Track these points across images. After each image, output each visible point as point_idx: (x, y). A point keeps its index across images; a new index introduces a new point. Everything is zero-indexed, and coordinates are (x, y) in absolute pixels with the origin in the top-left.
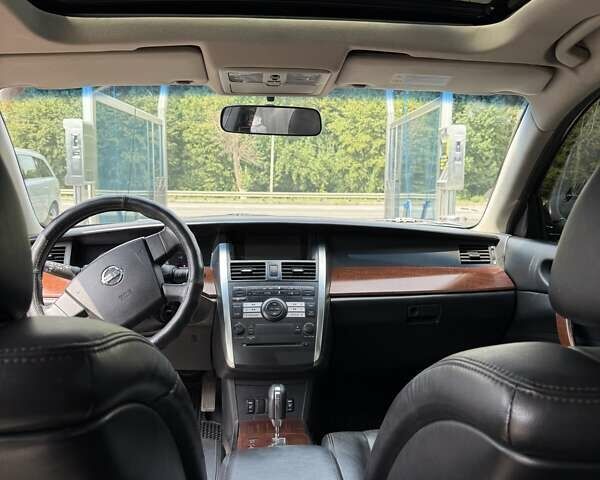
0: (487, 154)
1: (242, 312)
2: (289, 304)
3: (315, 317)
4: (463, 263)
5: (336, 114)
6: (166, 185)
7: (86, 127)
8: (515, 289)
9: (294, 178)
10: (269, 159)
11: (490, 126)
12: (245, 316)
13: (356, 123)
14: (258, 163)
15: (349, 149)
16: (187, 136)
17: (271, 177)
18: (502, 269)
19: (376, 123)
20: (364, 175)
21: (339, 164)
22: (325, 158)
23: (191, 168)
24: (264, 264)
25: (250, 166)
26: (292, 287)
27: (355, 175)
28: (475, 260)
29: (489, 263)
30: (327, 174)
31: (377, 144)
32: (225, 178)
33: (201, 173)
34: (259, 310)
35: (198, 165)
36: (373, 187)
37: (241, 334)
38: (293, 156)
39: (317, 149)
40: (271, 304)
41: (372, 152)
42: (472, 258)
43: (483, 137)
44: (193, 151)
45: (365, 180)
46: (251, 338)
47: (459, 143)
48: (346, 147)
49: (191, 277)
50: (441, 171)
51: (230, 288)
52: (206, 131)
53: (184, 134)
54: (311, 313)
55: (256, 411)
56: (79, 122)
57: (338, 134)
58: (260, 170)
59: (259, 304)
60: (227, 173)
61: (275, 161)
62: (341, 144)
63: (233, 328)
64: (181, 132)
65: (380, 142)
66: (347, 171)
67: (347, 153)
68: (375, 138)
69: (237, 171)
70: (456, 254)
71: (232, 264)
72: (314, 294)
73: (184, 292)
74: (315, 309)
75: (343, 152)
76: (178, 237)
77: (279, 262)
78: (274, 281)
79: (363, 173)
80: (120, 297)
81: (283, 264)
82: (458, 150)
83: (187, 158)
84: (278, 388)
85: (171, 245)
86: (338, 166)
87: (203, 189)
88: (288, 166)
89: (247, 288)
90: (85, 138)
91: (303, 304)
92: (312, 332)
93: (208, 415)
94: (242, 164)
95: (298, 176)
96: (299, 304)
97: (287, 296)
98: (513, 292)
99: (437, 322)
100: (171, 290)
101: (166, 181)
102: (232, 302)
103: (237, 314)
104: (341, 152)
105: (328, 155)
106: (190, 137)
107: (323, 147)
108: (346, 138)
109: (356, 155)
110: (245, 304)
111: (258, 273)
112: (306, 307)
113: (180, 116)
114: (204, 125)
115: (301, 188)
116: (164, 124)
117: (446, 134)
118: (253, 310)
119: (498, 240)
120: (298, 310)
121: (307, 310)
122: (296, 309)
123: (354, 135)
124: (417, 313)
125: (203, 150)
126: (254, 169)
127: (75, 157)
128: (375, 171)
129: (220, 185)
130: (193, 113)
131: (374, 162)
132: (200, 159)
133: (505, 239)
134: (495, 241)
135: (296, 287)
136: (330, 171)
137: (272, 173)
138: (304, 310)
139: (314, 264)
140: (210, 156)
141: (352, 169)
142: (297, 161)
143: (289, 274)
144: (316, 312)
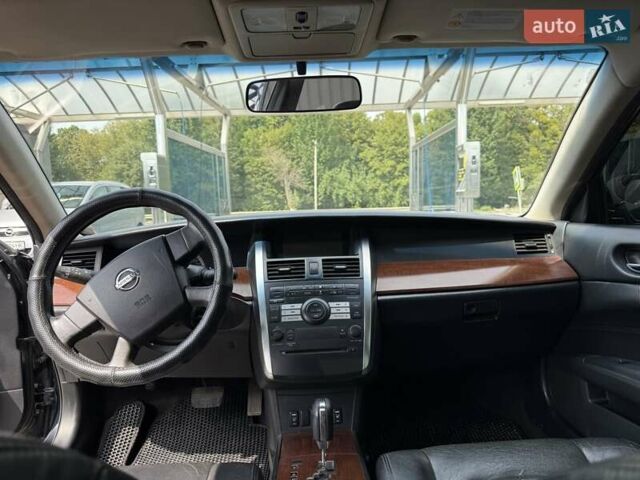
0: (491, 171)
1: (280, 316)
2: (332, 304)
3: (361, 318)
4: (519, 253)
5: (365, 145)
6: (230, 206)
7: (160, 159)
8: (579, 279)
9: (334, 197)
10: (313, 184)
11: (493, 149)
12: (283, 320)
13: (382, 150)
14: (304, 187)
15: (378, 173)
16: (248, 168)
17: (316, 198)
18: (560, 258)
19: (399, 150)
20: (391, 193)
21: (369, 185)
22: (358, 181)
23: (251, 194)
24: (303, 261)
25: (299, 190)
26: (334, 286)
27: (383, 193)
28: (532, 250)
29: (546, 252)
30: (361, 193)
31: (400, 167)
32: (279, 200)
33: (259, 198)
34: (298, 312)
35: (257, 191)
36: (398, 202)
37: (279, 340)
38: (333, 179)
39: (351, 174)
40: (311, 306)
41: (396, 173)
42: (528, 248)
43: (487, 157)
44: (253, 180)
45: (392, 197)
46: (290, 344)
47: (474, 157)
48: (375, 170)
49: (218, 278)
50: (460, 182)
51: (267, 288)
52: (262, 164)
53: (245, 167)
54: (357, 314)
55: (301, 423)
56: (154, 155)
57: (368, 160)
58: (306, 192)
59: (299, 306)
60: (280, 196)
61: (318, 185)
62: (371, 168)
63: (271, 334)
64: (243, 166)
65: (402, 166)
66: (376, 190)
67: (376, 176)
68: (398, 163)
69: (288, 194)
70: (512, 244)
71: (268, 263)
72: (359, 292)
73: (210, 296)
74: (361, 309)
75: (373, 175)
76: (202, 232)
77: (319, 259)
78: (314, 279)
79: (390, 191)
80: (137, 303)
81: (323, 260)
82: (474, 163)
83: (249, 185)
84: (322, 404)
85: (194, 243)
86: (369, 186)
87: (261, 210)
88: (329, 188)
89: (284, 288)
90: (159, 168)
91: (348, 304)
92: (359, 335)
93: (256, 419)
94: (292, 188)
95: (337, 195)
96: (342, 304)
97: (330, 296)
98: (575, 283)
99: (496, 318)
100: (195, 294)
101: (229, 203)
102: (268, 304)
103: (275, 317)
104: (371, 175)
105: (361, 177)
106: (251, 169)
107: (356, 172)
108: (374, 164)
109: (383, 177)
110: (283, 307)
111: (297, 271)
112: (351, 307)
113: (242, 152)
114: (261, 158)
115: (341, 205)
116: (226, 156)
117: (462, 151)
118: (292, 312)
119: (555, 228)
120: (343, 310)
121: (353, 310)
122: (340, 310)
123: (381, 161)
124: (474, 310)
125: (261, 179)
126: (302, 192)
127: (152, 184)
128: (400, 189)
129: (275, 207)
130: (251, 150)
131: (398, 181)
132: (259, 186)
133: (561, 225)
134: (551, 229)
135: (340, 286)
136: (363, 190)
137: (316, 194)
138: (349, 311)
139: (358, 259)
140: (267, 183)
141: (381, 188)
142: (336, 184)
143: (330, 272)
144: (362, 313)
